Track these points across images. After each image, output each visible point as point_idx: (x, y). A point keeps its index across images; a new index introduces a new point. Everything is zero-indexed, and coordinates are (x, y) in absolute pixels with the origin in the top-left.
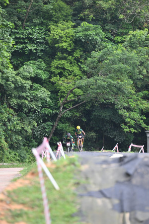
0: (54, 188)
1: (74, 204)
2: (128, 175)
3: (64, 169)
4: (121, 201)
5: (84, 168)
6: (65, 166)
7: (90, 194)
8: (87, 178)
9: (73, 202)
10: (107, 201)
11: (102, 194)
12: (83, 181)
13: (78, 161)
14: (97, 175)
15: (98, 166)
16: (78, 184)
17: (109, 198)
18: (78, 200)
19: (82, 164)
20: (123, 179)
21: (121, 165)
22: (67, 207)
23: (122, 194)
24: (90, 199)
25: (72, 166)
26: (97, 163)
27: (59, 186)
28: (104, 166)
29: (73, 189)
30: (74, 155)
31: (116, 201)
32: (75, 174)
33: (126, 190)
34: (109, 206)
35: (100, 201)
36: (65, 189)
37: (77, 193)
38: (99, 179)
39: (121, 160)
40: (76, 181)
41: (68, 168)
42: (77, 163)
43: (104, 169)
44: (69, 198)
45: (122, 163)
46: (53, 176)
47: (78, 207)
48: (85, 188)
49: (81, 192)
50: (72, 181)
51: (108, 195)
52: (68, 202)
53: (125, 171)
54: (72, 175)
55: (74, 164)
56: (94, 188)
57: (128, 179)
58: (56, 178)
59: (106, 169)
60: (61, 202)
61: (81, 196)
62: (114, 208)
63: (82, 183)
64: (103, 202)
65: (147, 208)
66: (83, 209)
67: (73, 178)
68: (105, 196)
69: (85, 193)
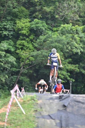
0: (23, 113)
1: (34, 123)
2: (64, 106)
3: (28, 103)
4: (61, 121)
5: (39, 102)
6: (28, 101)
7: (43, 117)
8: (41, 108)
9: (33, 121)
10: (53, 121)
11: (50, 117)
13: (36, 98)
14: (47, 106)
15: (48, 101)
16: (36, 111)
17: (54, 119)
18: (36, 120)
19: (38, 100)
20: (61, 109)
21: (60, 101)
22: (30, 124)
23: (61, 117)
24: (43, 119)
25: (33, 101)
26: (47, 100)
27: (25, 112)
28: (51, 101)
29: (33, 113)
30: (34, 95)
31: (58, 121)
32: (34, 105)
33: (63, 115)
34: (54, 124)
35: (49, 121)
36: (29, 113)
37: (36, 116)
38: (48, 108)
39: (60, 97)
40: (35, 109)
41: (31, 102)
43: (51, 103)
44: (32, 119)
45: (61, 99)
46: (22, 107)
47: (37, 124)
48: (41, 114)
49: (38, 115)
50: (33, 109)
52: (31, 121)
53: (63, 104)
54: (32, 106)
56: (45, 114)
57: (65, 108)
60: (26, 121)
61: (38, 118)
62: (56, 125)
63: (38, 110)
64: (50, 121)
65: (75, 125)
66: (40, 126)
67: (33, 108)
68: (52, 118)
69: (40, 116)
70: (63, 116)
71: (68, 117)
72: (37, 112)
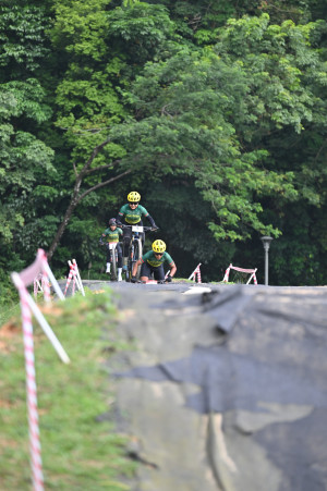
0: (60, 360)
1: (100, 395)
2: (220, 331)
3: (80, 319)
4: (205, 389)
5: (125, 316)
6: (82, 312)
7: (138, 374)
8: (131, 338)
9: (100, 390)
10: (173, 387)
11: (164, 372)
12: (122, 344)
13: (112, 302)
14: (152, 331)
15: (157, 312)
16: (111, 350)
17: (178, 382)
18: (111, 386)
19: (120, 307)
20: (209, 340)
21: (205, 311)
22: (87, 400)
23: (206, 373)
24: (137, 384)
25: (99, 312)
26: (153, 307)
27: (69, 356)
28: (169, 312)
29: (100, 361)
30: (104, 288)
31: (194, 389)
32: (104, 329)
33: (215, 364)
34: (179, 399)
35: (157, 389)
36: (83, 361)
37: (109, 370)
38: (157, 341)
39: (205, 299)
40: (108, 345)
41: (90, 315)
42: (109, 305)
43: (168, 320)
44: (92, 381)
45: (207, 305)
46: (56, 334)
47: (111, 400)
48: (127, 360)
49: (117, 367)
50: (99, 345)
51: (176, 374)
52: (89, 390)
53: (213, 323)
54: (97, 331)
55: (102, 307)
56: (146, 360)
57: (220, 340)
58: (61, 339)
59: (173, 317)
60: (72, 389)
61: (118, 377)
62: (188, 404)
63: (119, 349)
64: (165, 390)
65: (261, 404)
66: (123, 406)
67: (100, 338)
68: (169, 377)
69: (126, 370)
70: (214, 370)
71: (233, 374)
72: (114, 356)
